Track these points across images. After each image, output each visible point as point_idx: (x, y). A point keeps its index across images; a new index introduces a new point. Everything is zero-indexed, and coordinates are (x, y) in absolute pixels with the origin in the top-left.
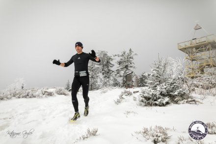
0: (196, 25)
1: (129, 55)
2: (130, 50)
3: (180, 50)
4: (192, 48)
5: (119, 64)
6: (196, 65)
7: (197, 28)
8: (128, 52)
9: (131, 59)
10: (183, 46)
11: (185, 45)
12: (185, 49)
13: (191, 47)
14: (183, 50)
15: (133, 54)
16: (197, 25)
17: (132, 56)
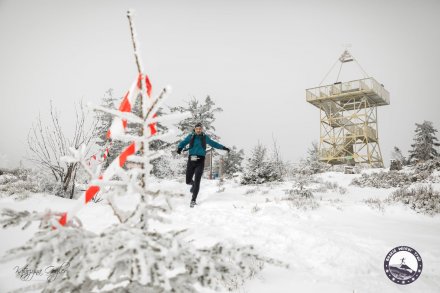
0: (342, 53)
1: (204, 110)
2: (208, 99)
3: (311, 102)
4: (333, 100)
5: (183, 129)
6: (339, 135)
7: (345, 59)
8: (202, 102)
9: (208, 120)
10: (317, 95)
11: (321, 94)
12: (320, 101)
13: (331, 99)
14: (317, 103)
15: (213, 107)
16: (346, 52)
17: (210, 111)
